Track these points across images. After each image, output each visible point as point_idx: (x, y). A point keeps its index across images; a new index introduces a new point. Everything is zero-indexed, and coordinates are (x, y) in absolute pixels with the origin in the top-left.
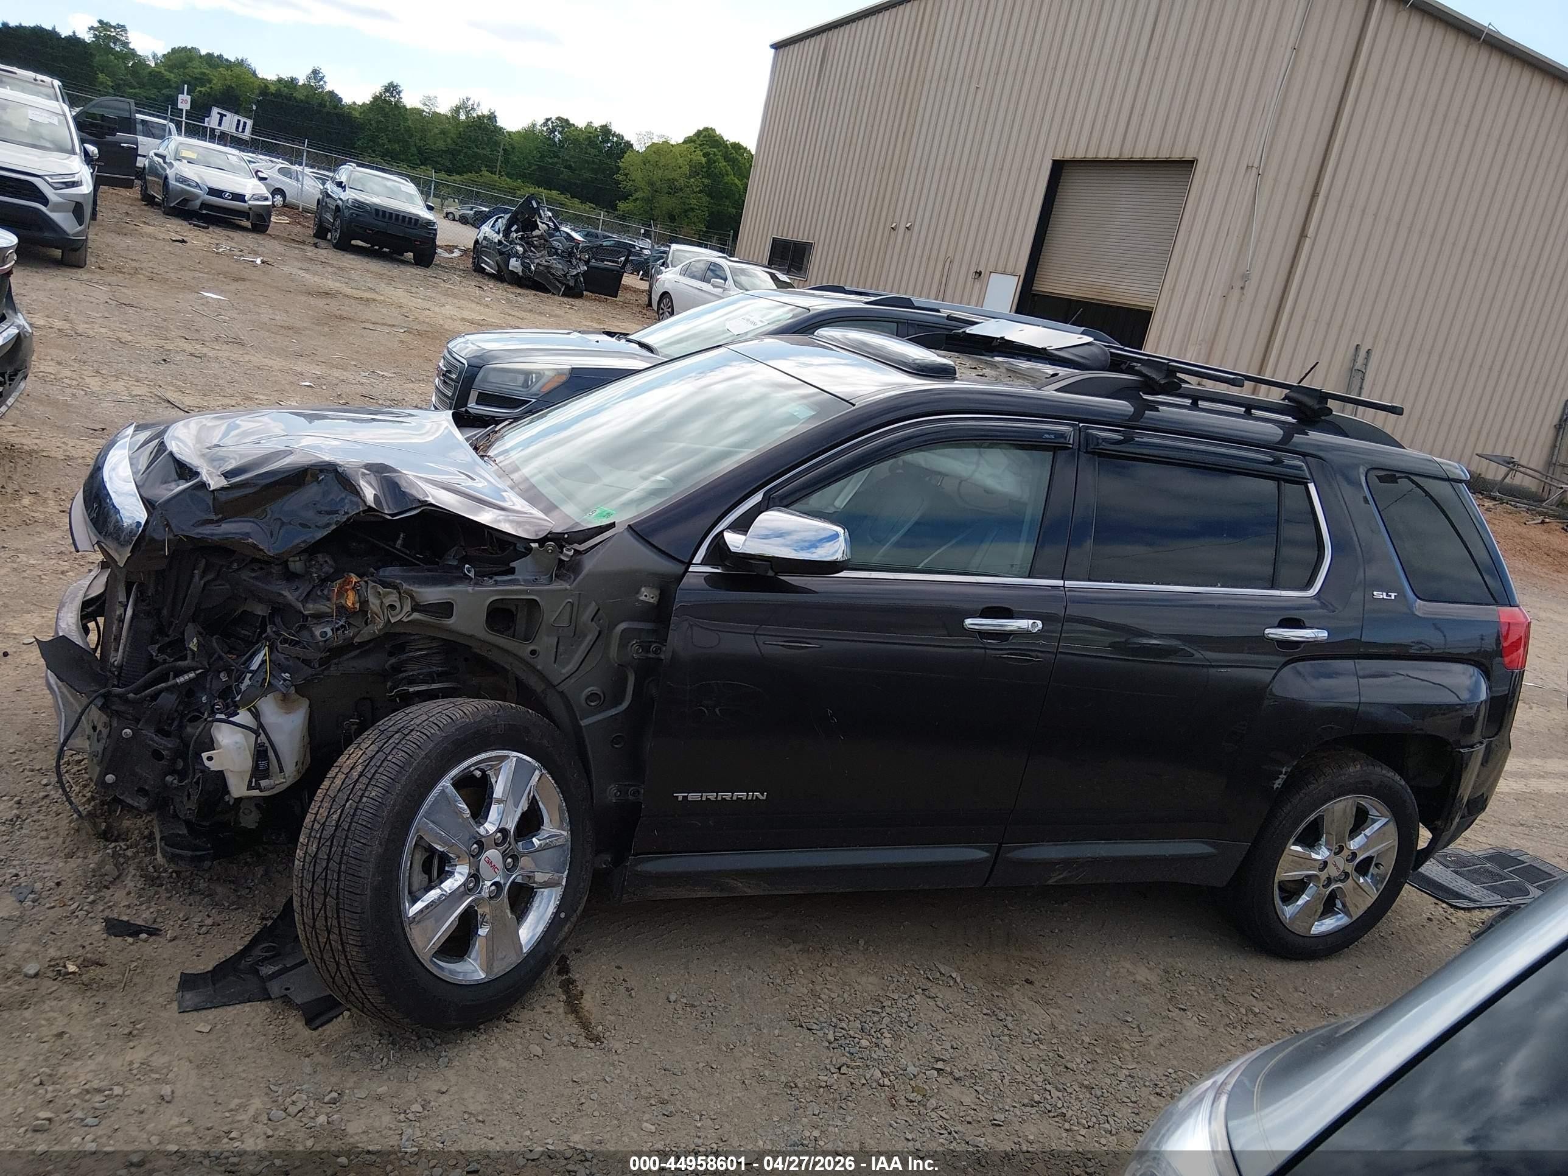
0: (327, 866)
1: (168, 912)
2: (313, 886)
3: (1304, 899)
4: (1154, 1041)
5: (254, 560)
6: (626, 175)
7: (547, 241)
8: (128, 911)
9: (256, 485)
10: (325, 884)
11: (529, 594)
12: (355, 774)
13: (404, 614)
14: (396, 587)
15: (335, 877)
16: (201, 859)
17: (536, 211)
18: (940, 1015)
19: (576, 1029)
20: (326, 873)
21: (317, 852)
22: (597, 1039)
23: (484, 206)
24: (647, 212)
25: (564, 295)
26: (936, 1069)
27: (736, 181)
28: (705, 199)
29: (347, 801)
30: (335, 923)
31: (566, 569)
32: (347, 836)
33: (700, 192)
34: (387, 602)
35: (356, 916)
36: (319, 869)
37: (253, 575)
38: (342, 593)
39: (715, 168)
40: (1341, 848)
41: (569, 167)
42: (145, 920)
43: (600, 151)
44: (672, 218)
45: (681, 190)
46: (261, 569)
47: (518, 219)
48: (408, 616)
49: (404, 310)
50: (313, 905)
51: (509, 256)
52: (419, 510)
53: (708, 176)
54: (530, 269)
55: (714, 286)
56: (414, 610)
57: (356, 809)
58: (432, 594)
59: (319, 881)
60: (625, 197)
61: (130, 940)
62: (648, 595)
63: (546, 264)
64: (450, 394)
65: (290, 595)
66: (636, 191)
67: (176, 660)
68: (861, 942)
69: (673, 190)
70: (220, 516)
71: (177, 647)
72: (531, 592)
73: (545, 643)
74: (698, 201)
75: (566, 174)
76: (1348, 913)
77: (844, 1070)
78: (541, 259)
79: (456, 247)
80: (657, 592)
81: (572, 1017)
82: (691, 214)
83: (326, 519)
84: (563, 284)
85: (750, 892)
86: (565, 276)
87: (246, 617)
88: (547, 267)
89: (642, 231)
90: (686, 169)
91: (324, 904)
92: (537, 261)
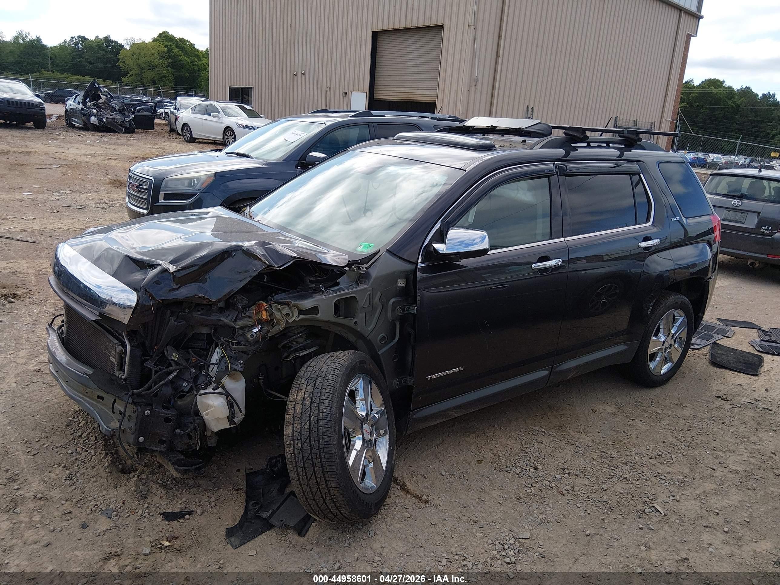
0: (311, 452)
1: (187, 501)
2: (304, 464)
3: (658, 359)
4: (634, 436)
5: (198, 305)
6: (124, 62)
7: (108, 104)
8: (168, 506)
9: (197, 265)
10: (313, 462)
11: (351, 294)
12: (308, 403)
13: (295, 317)
14: (288, 304)
15: (318, 456)
16: (199, 469)
17: (98, 89)
18: (549, 450)
19: (414, 500)
20: (312, 456)
21: (302, 447)
22: (427, 502)
23: (50, 90)
24: (138, 81)
25: (125, 133)
26: (567, 473)
27: (186, 58)
28: (170, 70)
29: (310, 417)
30: (322, 479)
31: (363, 278)
32: (318, 435)
33: (167, 66)
34: (284, 312)
35: (334, 473)
36: (306, 455)
37: (200, 313)
38: (259, 312)
39: (173, 52)
40: (669, 334)
41: (89, 62)
42: (181, 508)
43: (106, 51)
44: (154, 83)
45: (156, 67)
46: (202, 309)
47: (89, 95)
48: (298, 317)
49: (50, 155)
50: (306, 473)
51: (90, 116)
52: (292, 262)
53: (169, 57)
54: (103, 121)
55: (214, 117)
56: (299, 314)
57: (318, 420)
58: (307, 304)
59: (307, 461)
60: (126, 74)
61: (182, 521)
62: (401, 283)
63: (111, 117)
64: (145, 197)
65: (225, 320)
66: (131, 70)
67: (167, 368)
68: (496, 426)
69: (152, 68)
70: (179, 285)
71: (164, 360)
72: (352, 293)
73: (360, 317)
74: (167, 72)
75: (89, 67)
76: (672, 362)
77: (534, 485)
78: (107, 115)
79: (52, 115)
80: (405, 280)
81: (409, 495)
82: (164, 79)
83: (242, 276)
84: (123, 127)
85: (457, 415)
86: (123, 122)
87: (196, 337)
88: (112, 119)
89: (141, 92)
90: (157, 56)
91: (314, 471)
92: (106, 116)
